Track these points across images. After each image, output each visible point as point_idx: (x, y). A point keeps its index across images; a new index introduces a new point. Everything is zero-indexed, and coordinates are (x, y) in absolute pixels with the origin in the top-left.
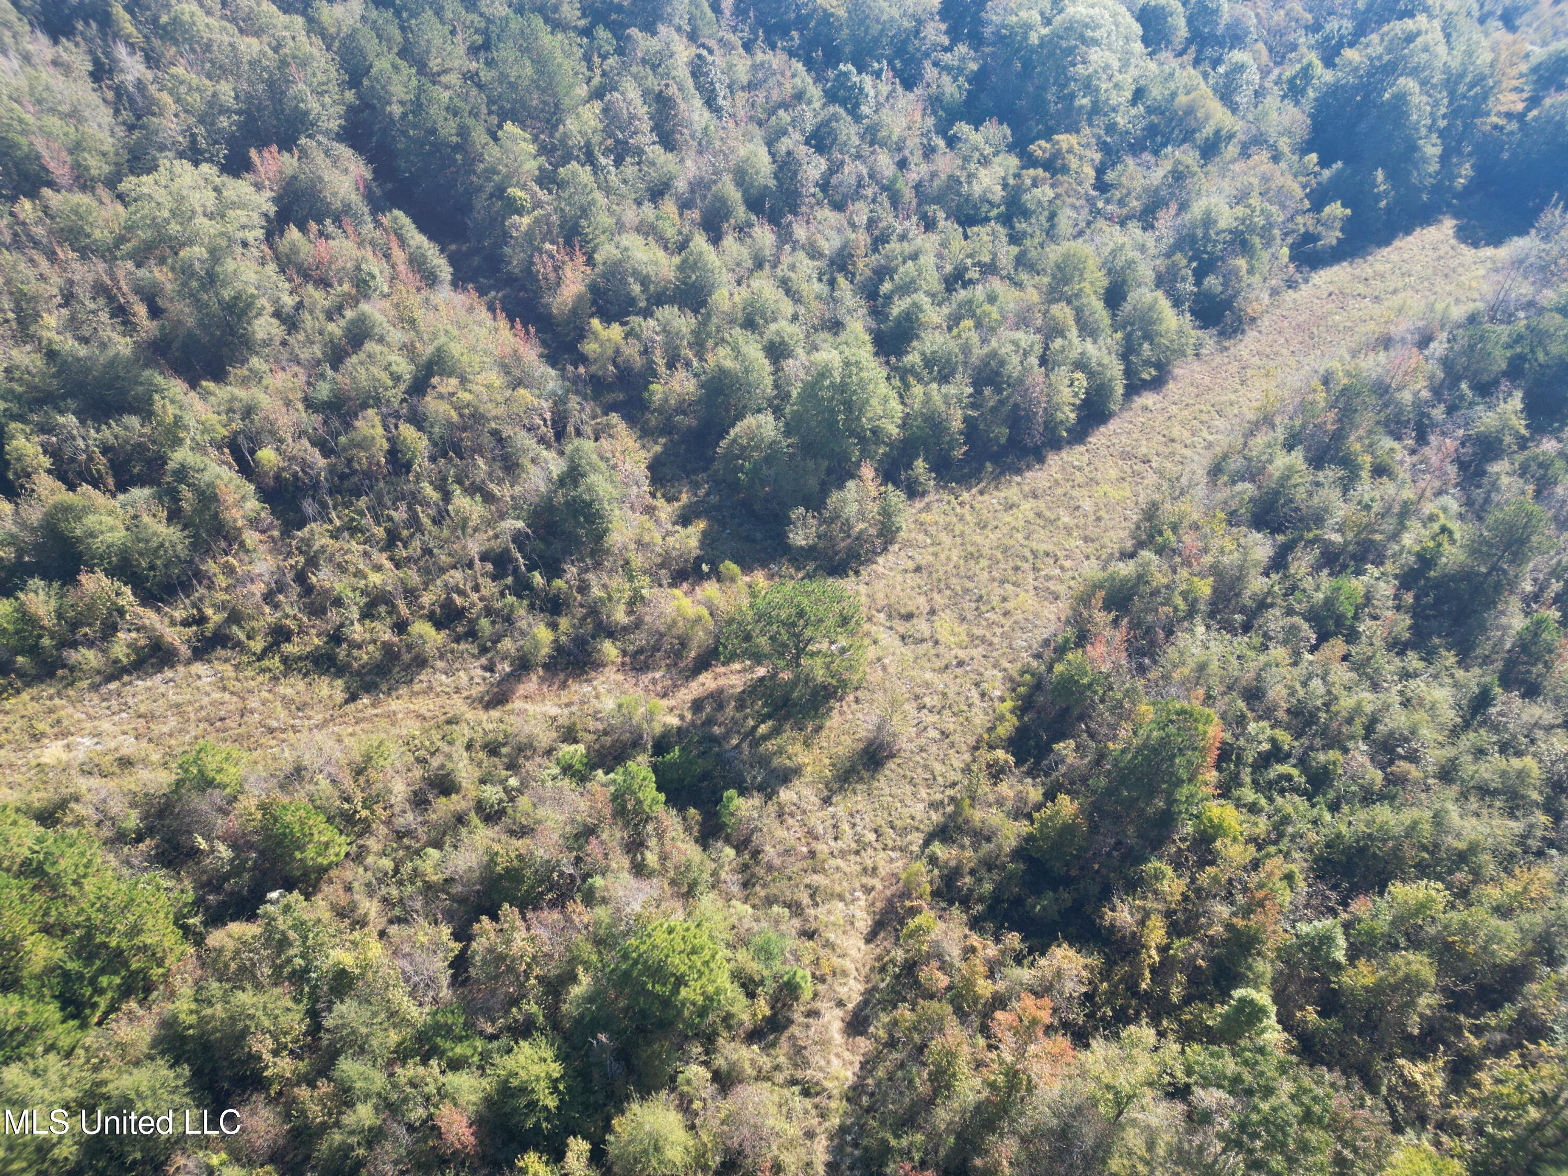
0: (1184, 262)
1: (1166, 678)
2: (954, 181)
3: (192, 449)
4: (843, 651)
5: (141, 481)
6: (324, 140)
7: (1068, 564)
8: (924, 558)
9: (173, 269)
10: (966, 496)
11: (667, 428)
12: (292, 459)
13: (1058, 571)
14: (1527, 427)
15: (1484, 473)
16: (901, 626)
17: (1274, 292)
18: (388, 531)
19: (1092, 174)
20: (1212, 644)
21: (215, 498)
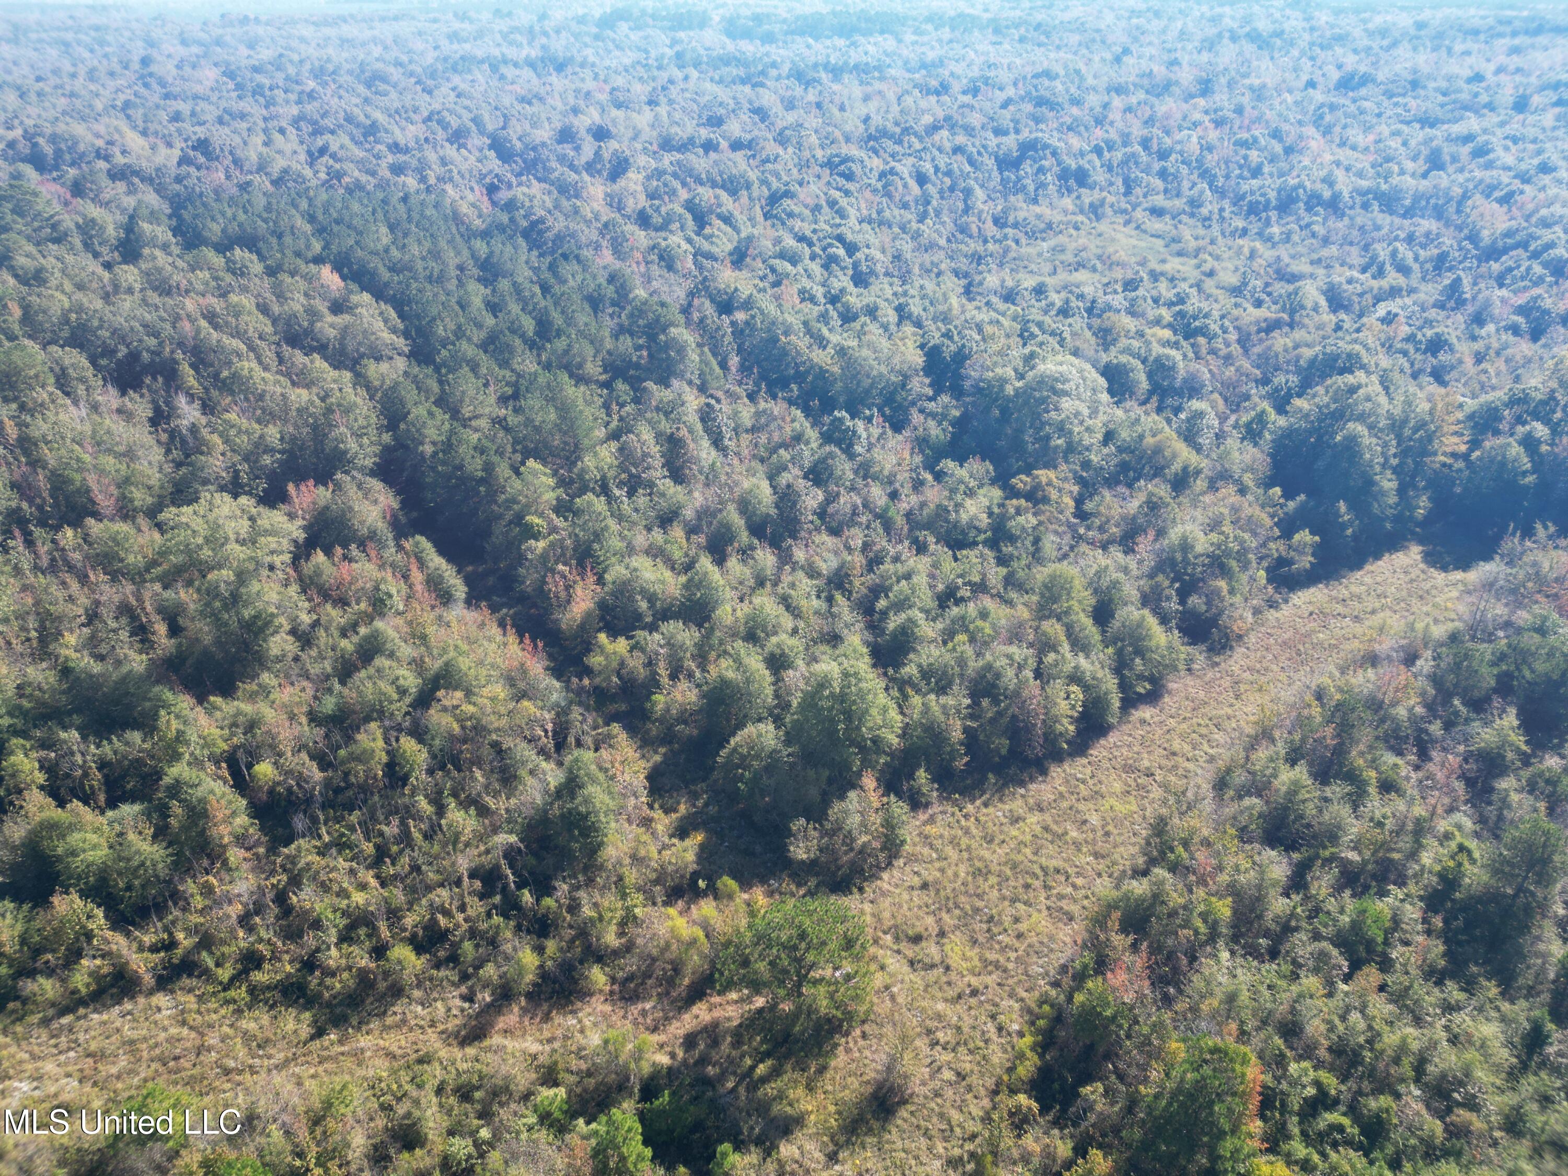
0: (1167, 583)
1: (1194, 1009)
2: (942, 511)
3: (189, 764)
4: (848, 978)
5: (131, 798)
6: (359, 476)
7: (1079, 881)
8: (931, 874)
9: (198, 590)
10: (970, 808)
11: (668, 738)
12: (288, 773)
13: (1069, 890)
14: (1527, 743)
15: (1492, 790)
16: (910, 951)
17: (1257, 612)
18: (378, 847)
19: (1072, 503)
20: (1239, 971)
21: (205, 814)
